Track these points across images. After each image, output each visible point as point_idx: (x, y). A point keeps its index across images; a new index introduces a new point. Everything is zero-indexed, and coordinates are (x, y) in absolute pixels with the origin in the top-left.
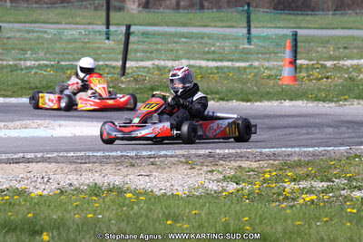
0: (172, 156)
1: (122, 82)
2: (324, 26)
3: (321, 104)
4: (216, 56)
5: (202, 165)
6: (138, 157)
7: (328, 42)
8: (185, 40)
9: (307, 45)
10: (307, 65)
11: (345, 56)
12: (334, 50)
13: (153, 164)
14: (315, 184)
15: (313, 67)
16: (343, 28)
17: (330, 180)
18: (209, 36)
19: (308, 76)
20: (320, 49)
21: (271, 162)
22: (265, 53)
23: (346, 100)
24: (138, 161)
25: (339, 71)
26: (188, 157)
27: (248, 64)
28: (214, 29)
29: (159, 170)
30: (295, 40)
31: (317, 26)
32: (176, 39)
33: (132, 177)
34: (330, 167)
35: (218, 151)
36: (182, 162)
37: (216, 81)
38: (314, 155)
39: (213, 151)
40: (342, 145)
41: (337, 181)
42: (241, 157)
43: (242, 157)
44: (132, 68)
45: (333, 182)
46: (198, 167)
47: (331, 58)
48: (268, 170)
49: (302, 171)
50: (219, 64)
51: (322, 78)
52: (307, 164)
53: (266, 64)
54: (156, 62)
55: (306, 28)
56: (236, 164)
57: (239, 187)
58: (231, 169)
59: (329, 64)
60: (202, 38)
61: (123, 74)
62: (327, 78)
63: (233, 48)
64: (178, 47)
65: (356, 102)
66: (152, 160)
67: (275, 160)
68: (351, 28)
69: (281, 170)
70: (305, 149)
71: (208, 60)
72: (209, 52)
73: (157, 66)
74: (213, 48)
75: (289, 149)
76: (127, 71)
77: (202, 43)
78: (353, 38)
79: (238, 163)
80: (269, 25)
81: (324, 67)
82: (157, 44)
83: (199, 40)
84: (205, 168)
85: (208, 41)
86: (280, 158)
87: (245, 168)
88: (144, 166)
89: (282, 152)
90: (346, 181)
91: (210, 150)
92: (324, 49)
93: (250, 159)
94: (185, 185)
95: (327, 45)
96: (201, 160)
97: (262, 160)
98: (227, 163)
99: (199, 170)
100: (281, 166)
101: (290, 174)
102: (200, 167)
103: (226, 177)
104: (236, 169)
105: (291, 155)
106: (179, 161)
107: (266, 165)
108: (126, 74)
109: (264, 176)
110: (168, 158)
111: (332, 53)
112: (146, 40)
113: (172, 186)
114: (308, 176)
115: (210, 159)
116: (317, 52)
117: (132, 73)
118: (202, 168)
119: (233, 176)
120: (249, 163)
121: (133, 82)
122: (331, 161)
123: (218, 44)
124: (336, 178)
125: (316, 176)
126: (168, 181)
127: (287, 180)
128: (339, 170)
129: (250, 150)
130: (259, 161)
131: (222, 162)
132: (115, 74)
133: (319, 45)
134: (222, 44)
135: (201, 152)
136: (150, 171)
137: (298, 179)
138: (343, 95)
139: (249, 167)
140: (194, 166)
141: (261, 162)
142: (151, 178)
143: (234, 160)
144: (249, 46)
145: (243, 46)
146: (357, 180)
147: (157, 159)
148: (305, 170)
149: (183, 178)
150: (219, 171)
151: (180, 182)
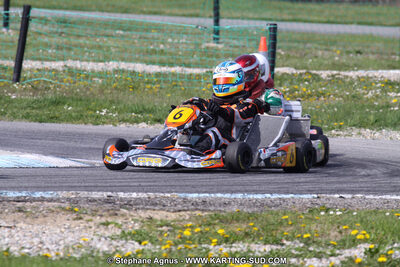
0: (51, 200)
1: (14, 91)
2: (332, 19)
4: (164, 58)
5: (94, 213)
7: (334, 43)
8: (121, 32)
9: (301, 46)
10: (293, 74)
11: (356, 65)
12: (340, 55)
13: (20, 210)
14: (254, 247)
15: (300, 77)
16: (359, 23)
17: (278, 242)
18: (159, 28)
19: (292, 92)
20: (320, 53)
21: (198, 213)
23: (340, 127)
25: (339, 87)
26: (76, 202)
27: (205, 71)
29: (28, 219)
31: (322, 19)
32: (109, 31)
34: (281, 223)
35: (121, 195)
36: (63, 209)
37: (154, 94)
38: (262, 205)
39: (114, 194)
40: (310, 192)
41: (288, 243)
42: (153, 204)
43: (156, 204)
44: (31, 70)
45: (283, 245)
46: (87, 217)
47: (334, 66)
48: (190, 224)
49: (239, 228)
50: (164, 69)
51: (310, 96)
52: (249, 217)
54: (70, 63)
55: (305, 21)
56: (144, 215)
57: (141, 248)
58: (136, 221)
59: (324, 74)
60: (148, 30)
61: (17, 79)
62: (319, 95)
63: (192, 47)
64: (110, 42)
65: (356, 131)
66: (20, 204)
67: (203, 211)
68: (371, 24)
69: (209, 225)
70: (251, 196)
71: (149, 63)
72: (154, 52)
73: (70, 68)
74: (162, 46)
75: (227, 196)
76: (23, 75)
78: (372, 38)
79: (149, 213)
80: (251, 15)
81: (317, 78)
82: (79, 36)
83: (143, 34)
84: (98, 219)
85: (156, 35)
86: (212, 208)
87: (156, 221)
88: (7, 213)
89: (217, 199)
90: (302, 245)
91: (109, 193)
92: (326, 53)
93: (167, 208)
94: (61, 242)
95: (331, 48)
96: (94, 208)
97: (184, 210)
98: (132, 213)
99: (88, 221)
100: (209, 219)
101: (221, 231)
102: (90, 218)
103: (126, 232)
104: (142, 222)
105: (229, 203)
106: (60, 207)
107: (187, 217)
108: (22, 79)
109: (182, 234)
110: (46, 203)
111: (337, 58)
112: (65, 30)
113: (41, 243)
114: (247, 234)
115: (108, 206)
116: (316, 57)
117: (31, 78)
118: (93, 218)
119: (136, 231)
120: (165, 213)
121: (30, 91)
122: (285, 214)
123: (170, 40)
124: (287, 240)
125: (259, 235)
126: (37, 236)
127: (215, 240)
128: (292, 228)
129: (169, 195)
130: (180, 211)
131: (125, 211)
132: (5, 78)
133: (319, 47)
134: (176, 41)
135: (96, 195)
136: (14, 221)
137: (232, 240)
138: (337, 121)
139: (165, 219)
140: (82, 216)
141: (182, 213)
142: (13, 231)
143: (142, 209)
144: (215, 45)
145: (207, 45)
146: (318, 244)
147: (28, 204)
148: (244, 226)
149: (62, 232)
150: (116, 224)
151: (55, 238)
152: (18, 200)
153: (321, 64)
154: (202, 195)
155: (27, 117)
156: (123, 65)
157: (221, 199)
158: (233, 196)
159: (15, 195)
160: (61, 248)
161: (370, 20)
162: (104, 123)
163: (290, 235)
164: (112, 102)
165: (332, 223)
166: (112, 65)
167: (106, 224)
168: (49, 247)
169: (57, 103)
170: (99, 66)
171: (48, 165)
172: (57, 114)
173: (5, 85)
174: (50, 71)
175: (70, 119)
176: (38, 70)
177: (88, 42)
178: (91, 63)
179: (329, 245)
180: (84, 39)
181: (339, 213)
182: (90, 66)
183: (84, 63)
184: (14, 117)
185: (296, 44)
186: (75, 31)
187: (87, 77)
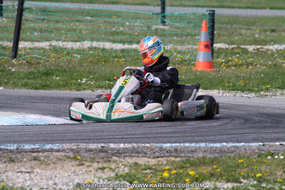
0: (58, 151)
1: (13, 65)
2: (250, 5)
3: (239, 94)
5: (93, 160)
6: (19, 151)
7: (254, 23)
8: (90, 18)
9: (229, 26)
10: (227, 49)
11: (272, 41)
12: (260, 33)
13: (35, 159)
14: (219, 184)
15: (233, 52)
16: (271, 8)
17: (237, 181)
18: (118, 14)
19: (227, 62)
20: (243, 32)
21: (172, 159)
22: (182, 35)
23: (267, 89)
24: (19, 156)
25: (263, 58)
26: (77, 152)
28: (124, 7)
29: (42, 166)
30: (213, 21)
31: (242, 5)
32: (80, 18)
33: (10, 174)
34: (238, 166)
35: (112, 145)
36: (69, 157)
38: (221, 151)
39: (106, 145)
40: (255, 140)
41: (245, 181)
42: (136, 152)
43: (139, 153)
44: (25, 49)
45: (241, 182)
46: (87, 164)
47: (255, 42)
48: (167, 167)
49: (206, 170)
50: (127, 46)
51: (242, 65)
52: (212, 161)
53: (179, 48)
54: (54, 43)
55: (229, 7)
56: (130, 161)
58: (125, 166)
59: (251, 48)
60: (110, 16)
61: (15, 56)
62: (248, 65)
63: (145, 29)
64: (82, 26)
65: (279, 92)
66: (35, 154)
67: (176, 157)
68: (281, 8)
69: (182, 168)
70: (212, 145)
71: (114, 42)
72: (116, 33)
73: (55, 47)
74: (121, 29)
75: (193, 145)
76: (19, 53)
77: (109, 23)
79: (134, 160)
80: (187, 3)
81: (245, 51)
82: (57, 22)
83: (107, 19)
84: (96, 165)
85: (116, 20)
86: (183, 155)
87: (141, 165)
88: (25, 162)
89: (185, 147)
90: (255, 182)
91: (103, 145)
92: (248, 32)
93: (148, 156)
94: (70, 184)
95: (252, 27)
96: (92, 156)
97: (162, 157)
98: (121, 160)
99: (88, 167)
100: (182, 164)
101: (192, 173)
102: (89, 164)
103: (119, 175)
104: (130, 166)
105: (196, 151)
106: (66, 156)
107: (165, 162)
108: (18, 56)
109: (162, 175)
110: (54, 153)
111: (257, 36)
112: (46, 17)
113: (55, 184)
114: (212, 175)
115: (102, 155)
116: (241, 35)
117: (25, 55)
118: (92, 164)
119: (127, 174)
120: (146, 159)
121: (26, 65)
122: (240, 159)
123: (127, 23)
124: (244, 179)
125: (221, 176)
126: (51, 179)
127: (188, 180)
128: (246, 170)
129: (148, 145)
130: (158, 157)
131: (116, 158)
132: (5, 56)
133: (243, 27)
134: (132, 24)
135: (93, 146)
136: (32, 167)
137: (200, 179)
138: (264, 84)
139: (146, 164)
140: (83, 162)
141: (160, 159)
142: (32, 175)
143: (129, 156)
144: (163, 27)
145: (156, 27)
146: (268, 182)
147: (41, 154)
148: (210, 168)
149: (70, 176)
150: (111, 169)
151: (65, 180)
152: (33, 151)
153: (245, 40)
154: (173, 145)
155: (25, 85)
156: (95, 44)
157: (188, 147)
158: (198, 145)
159: (30, 148)
160: (71, 187)
161: (279, 6)
162: (84, 89)
163: (246, 175)
164: (89, 73)
165: (278, 165)
166: (87, 44)
167: (103, 169)
168: (61, 187)
169: (47, 74)
170: (77, 45)
171: (48, 123)
172: (48, 83)
173: (6, 61)
174: (39, 49)
175: (58, 86)
176: (30, 48)
177: (64, 26)
178: (70, 43)
179: (276, 182)
180: (61, 24)
181: (282, 157)
182: (69, 45)
183: (65, 43)
184: (15, 85)
185: (225, 25)
186: (54, 18)
187: (68, 54)
